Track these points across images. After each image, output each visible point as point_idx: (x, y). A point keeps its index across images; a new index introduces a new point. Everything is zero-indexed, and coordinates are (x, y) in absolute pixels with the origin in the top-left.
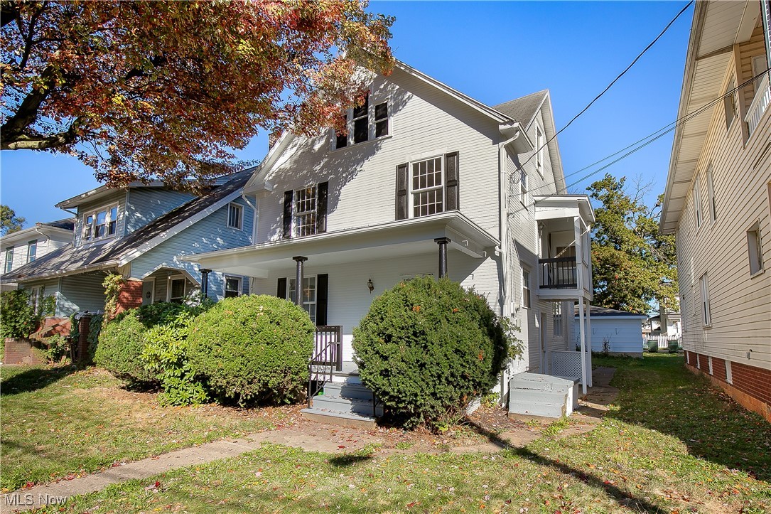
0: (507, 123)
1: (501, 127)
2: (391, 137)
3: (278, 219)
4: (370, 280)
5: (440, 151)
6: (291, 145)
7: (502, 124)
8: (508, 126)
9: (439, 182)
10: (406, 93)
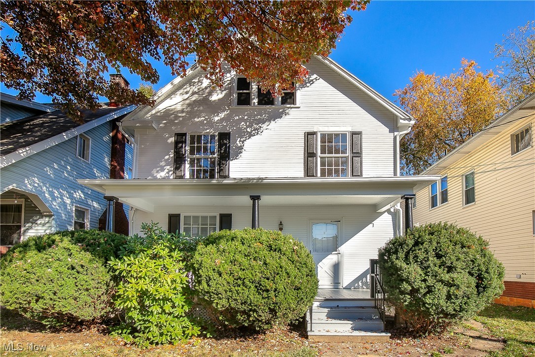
0: (407, 119)
1: (401, 121)
2: (299, 108)
3: (167, 157)
4: (281, 222)
5: (346, 128)
6: (181, 91)
7: (401, 119)
8: (407, 122)
9: (344, 152)
10: (313, 75)
